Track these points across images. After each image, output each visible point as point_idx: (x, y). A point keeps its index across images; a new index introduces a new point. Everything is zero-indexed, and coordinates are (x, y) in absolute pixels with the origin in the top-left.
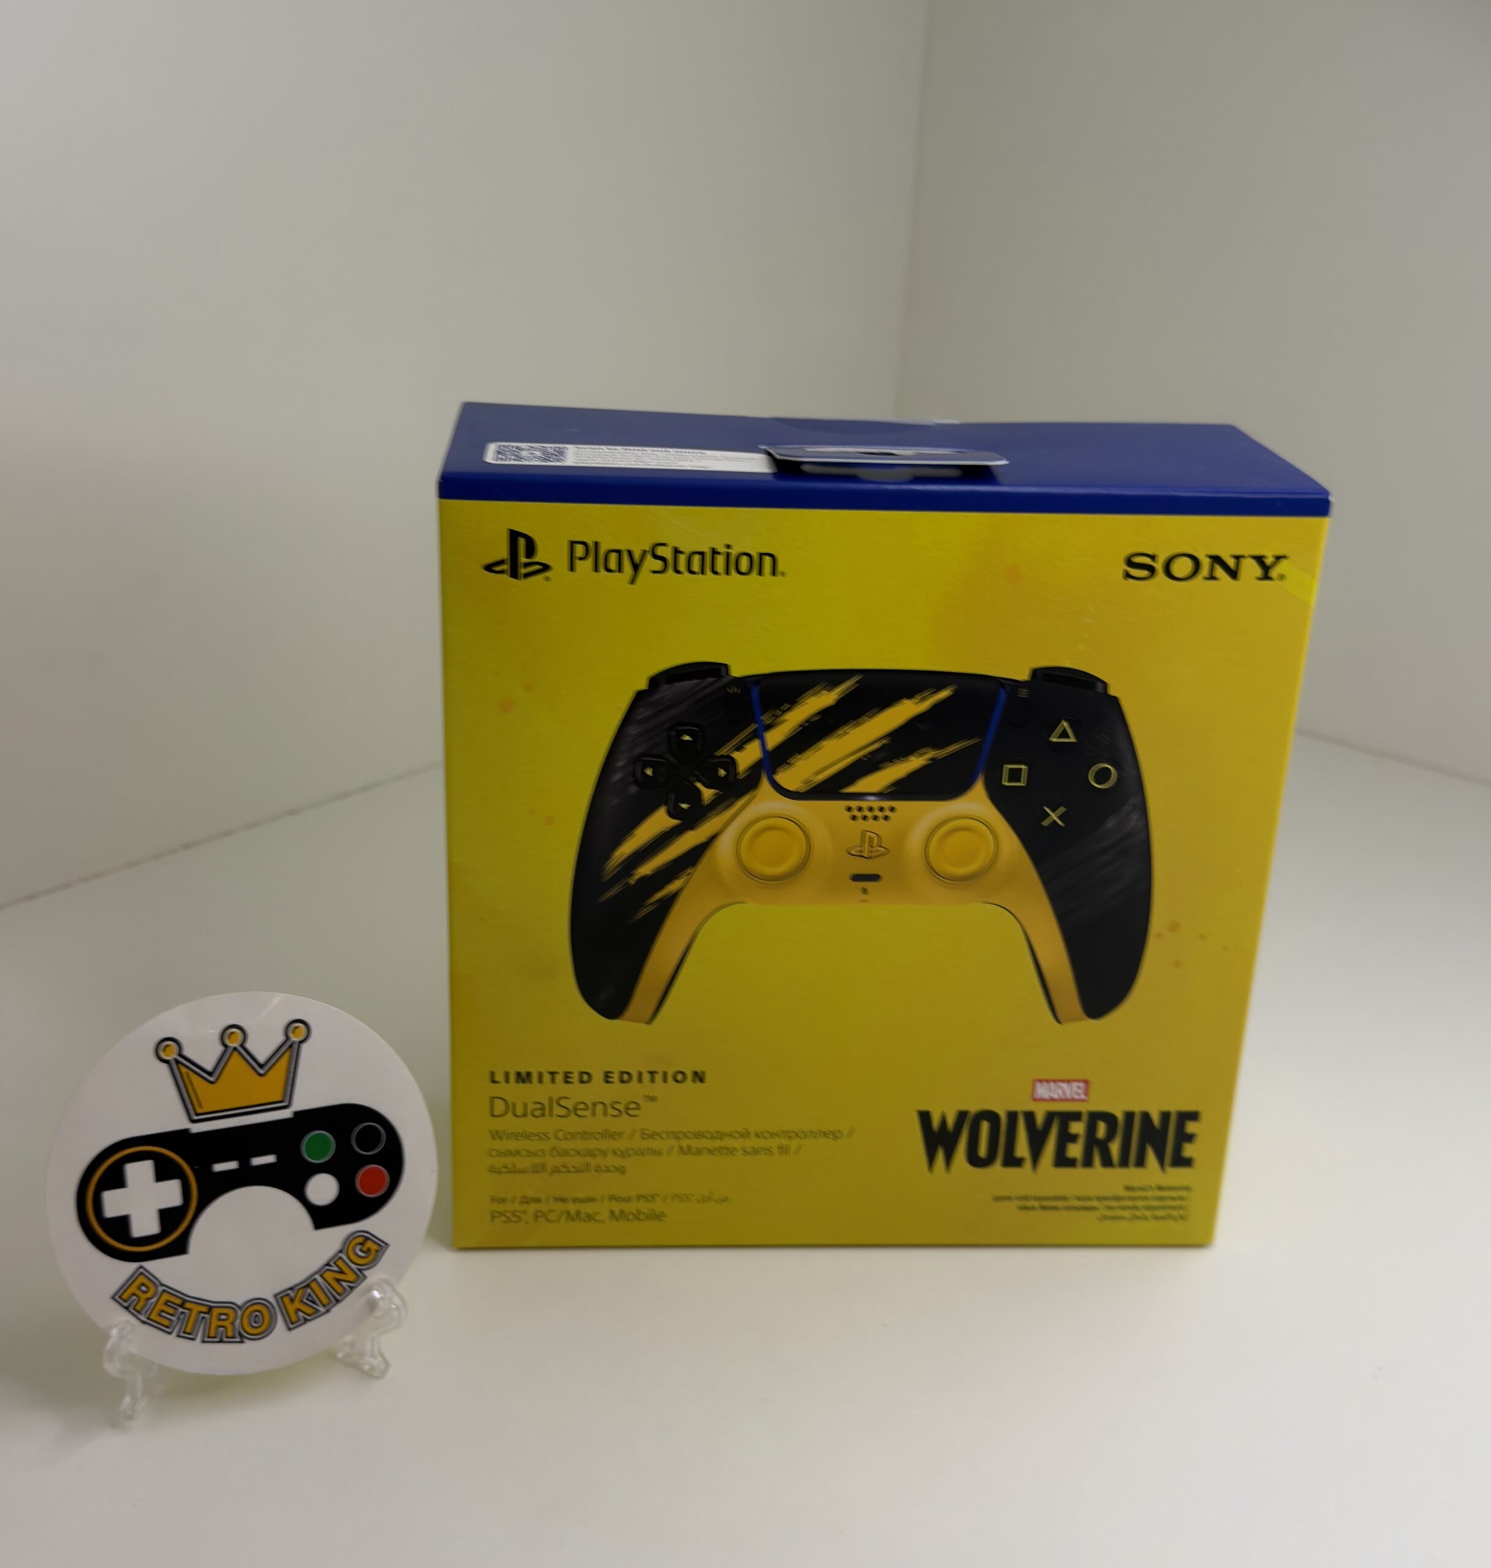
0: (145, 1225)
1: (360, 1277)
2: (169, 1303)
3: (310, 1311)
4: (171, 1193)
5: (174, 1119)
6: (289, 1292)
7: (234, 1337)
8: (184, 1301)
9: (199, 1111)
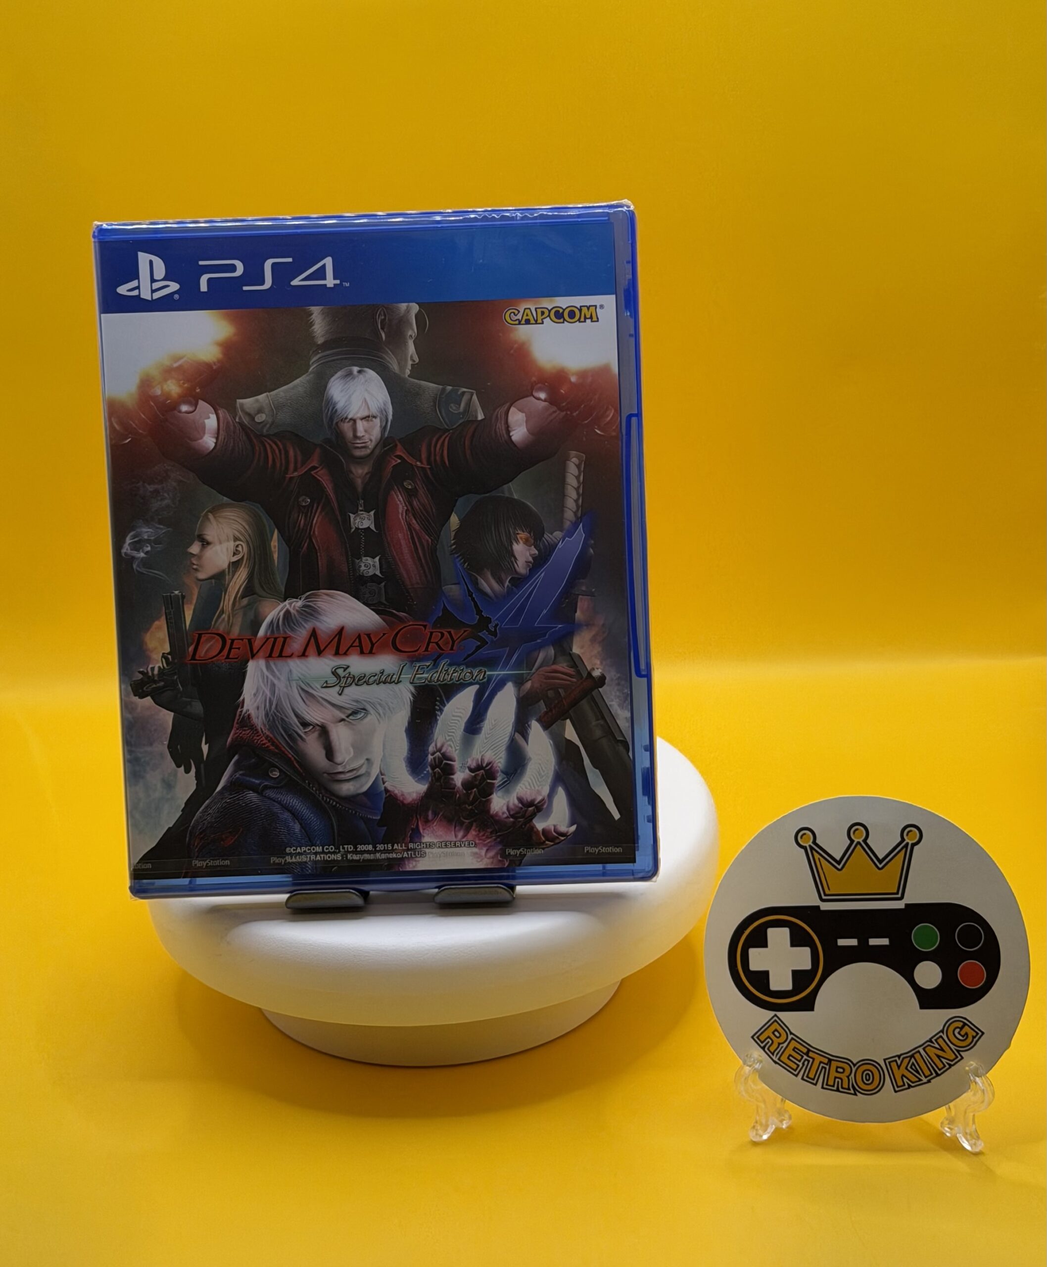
0: (781, 981)
1: (958, 1057)
2: (796, 1050)
3: (914, 1079)
4: (802, 958)
5: (808, 897)
6: (897, 1058)
7: (849, 1089)
8: (809, 1050)
9: (827, 892)
